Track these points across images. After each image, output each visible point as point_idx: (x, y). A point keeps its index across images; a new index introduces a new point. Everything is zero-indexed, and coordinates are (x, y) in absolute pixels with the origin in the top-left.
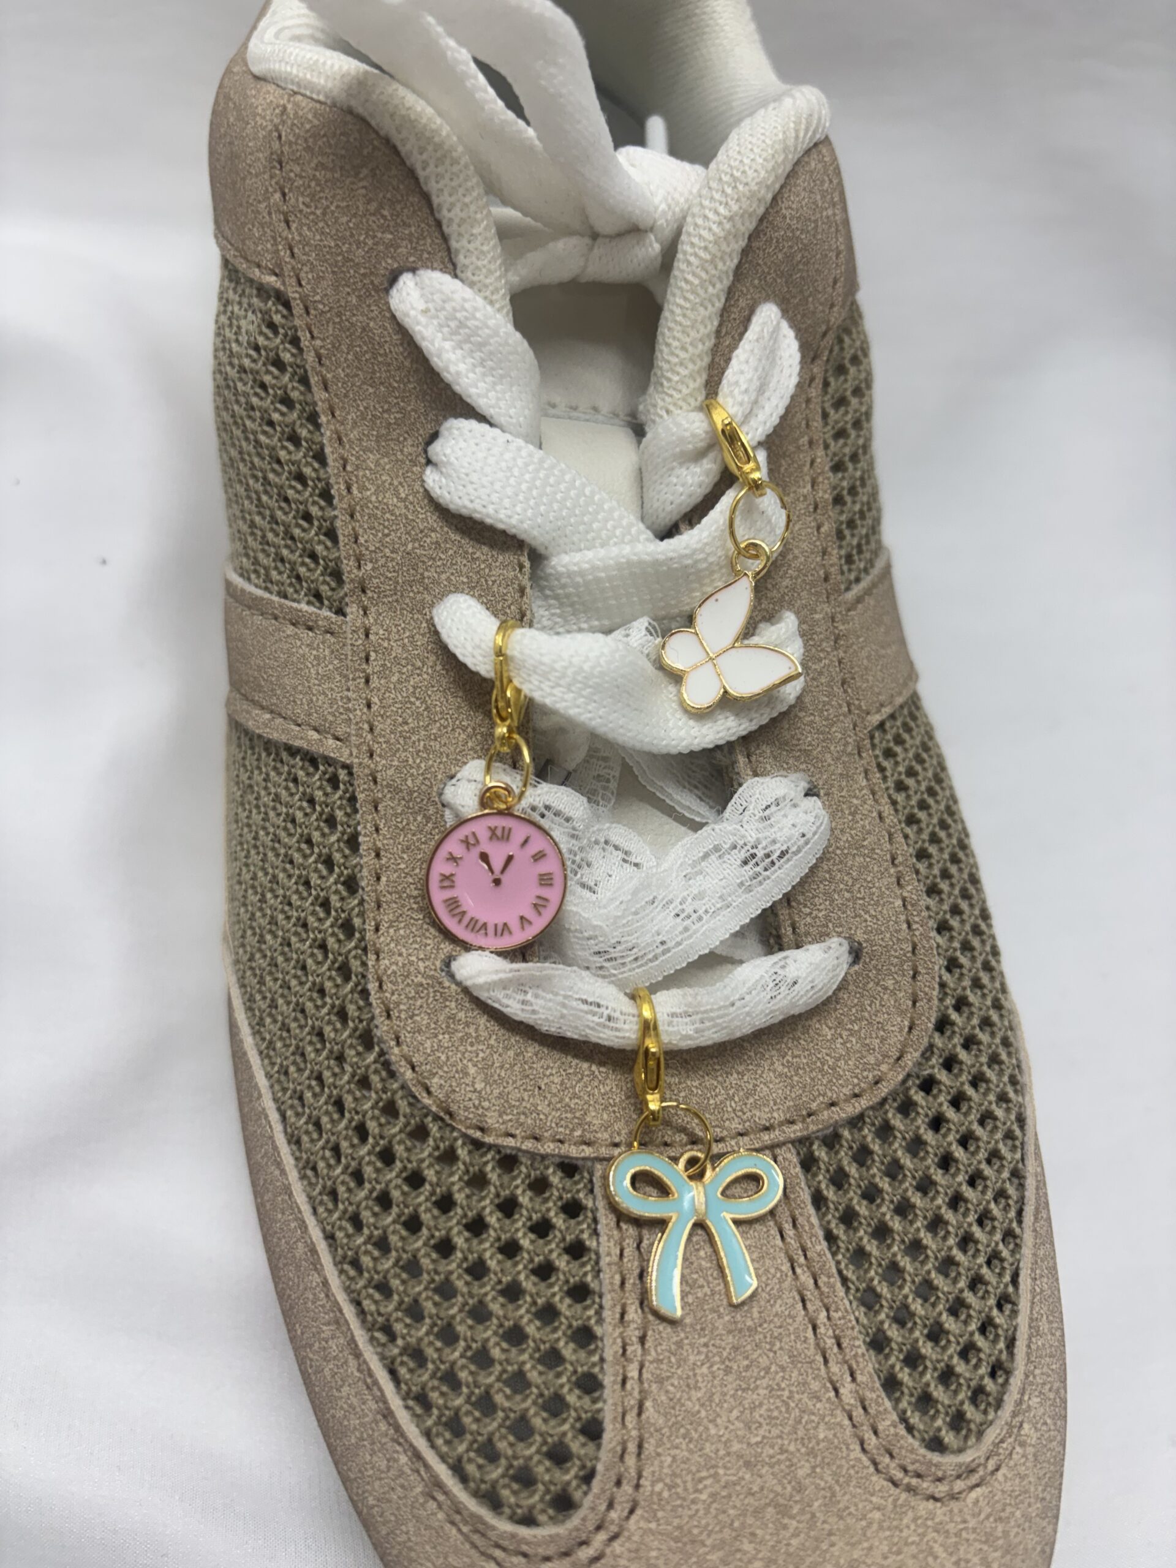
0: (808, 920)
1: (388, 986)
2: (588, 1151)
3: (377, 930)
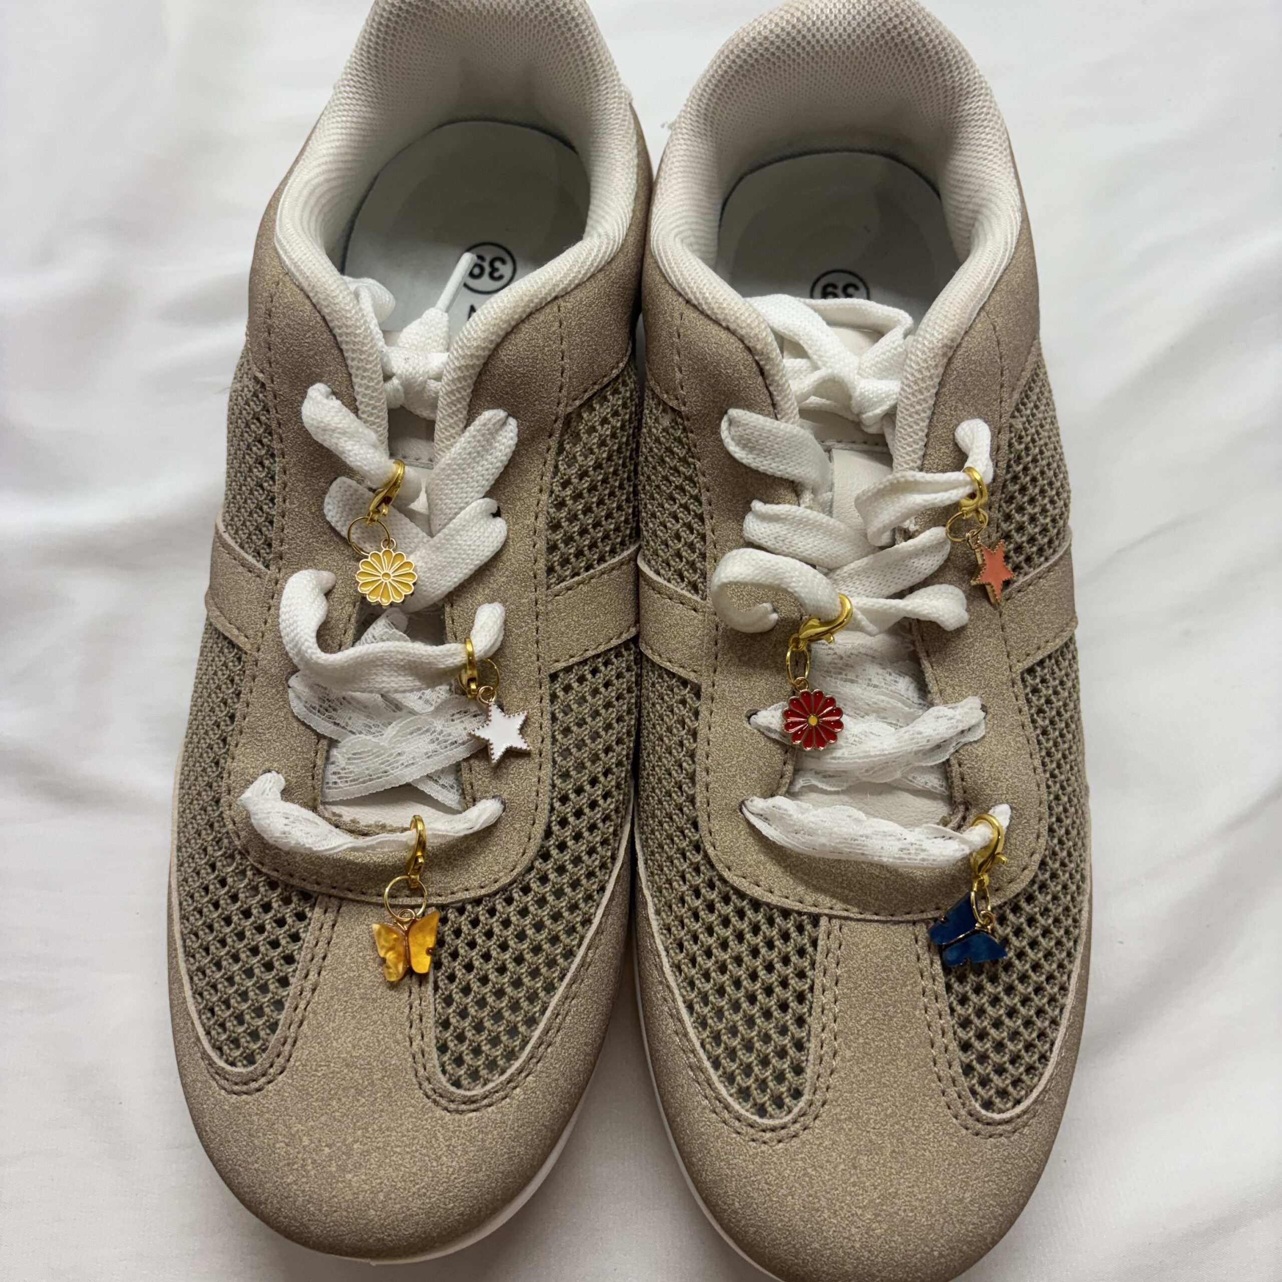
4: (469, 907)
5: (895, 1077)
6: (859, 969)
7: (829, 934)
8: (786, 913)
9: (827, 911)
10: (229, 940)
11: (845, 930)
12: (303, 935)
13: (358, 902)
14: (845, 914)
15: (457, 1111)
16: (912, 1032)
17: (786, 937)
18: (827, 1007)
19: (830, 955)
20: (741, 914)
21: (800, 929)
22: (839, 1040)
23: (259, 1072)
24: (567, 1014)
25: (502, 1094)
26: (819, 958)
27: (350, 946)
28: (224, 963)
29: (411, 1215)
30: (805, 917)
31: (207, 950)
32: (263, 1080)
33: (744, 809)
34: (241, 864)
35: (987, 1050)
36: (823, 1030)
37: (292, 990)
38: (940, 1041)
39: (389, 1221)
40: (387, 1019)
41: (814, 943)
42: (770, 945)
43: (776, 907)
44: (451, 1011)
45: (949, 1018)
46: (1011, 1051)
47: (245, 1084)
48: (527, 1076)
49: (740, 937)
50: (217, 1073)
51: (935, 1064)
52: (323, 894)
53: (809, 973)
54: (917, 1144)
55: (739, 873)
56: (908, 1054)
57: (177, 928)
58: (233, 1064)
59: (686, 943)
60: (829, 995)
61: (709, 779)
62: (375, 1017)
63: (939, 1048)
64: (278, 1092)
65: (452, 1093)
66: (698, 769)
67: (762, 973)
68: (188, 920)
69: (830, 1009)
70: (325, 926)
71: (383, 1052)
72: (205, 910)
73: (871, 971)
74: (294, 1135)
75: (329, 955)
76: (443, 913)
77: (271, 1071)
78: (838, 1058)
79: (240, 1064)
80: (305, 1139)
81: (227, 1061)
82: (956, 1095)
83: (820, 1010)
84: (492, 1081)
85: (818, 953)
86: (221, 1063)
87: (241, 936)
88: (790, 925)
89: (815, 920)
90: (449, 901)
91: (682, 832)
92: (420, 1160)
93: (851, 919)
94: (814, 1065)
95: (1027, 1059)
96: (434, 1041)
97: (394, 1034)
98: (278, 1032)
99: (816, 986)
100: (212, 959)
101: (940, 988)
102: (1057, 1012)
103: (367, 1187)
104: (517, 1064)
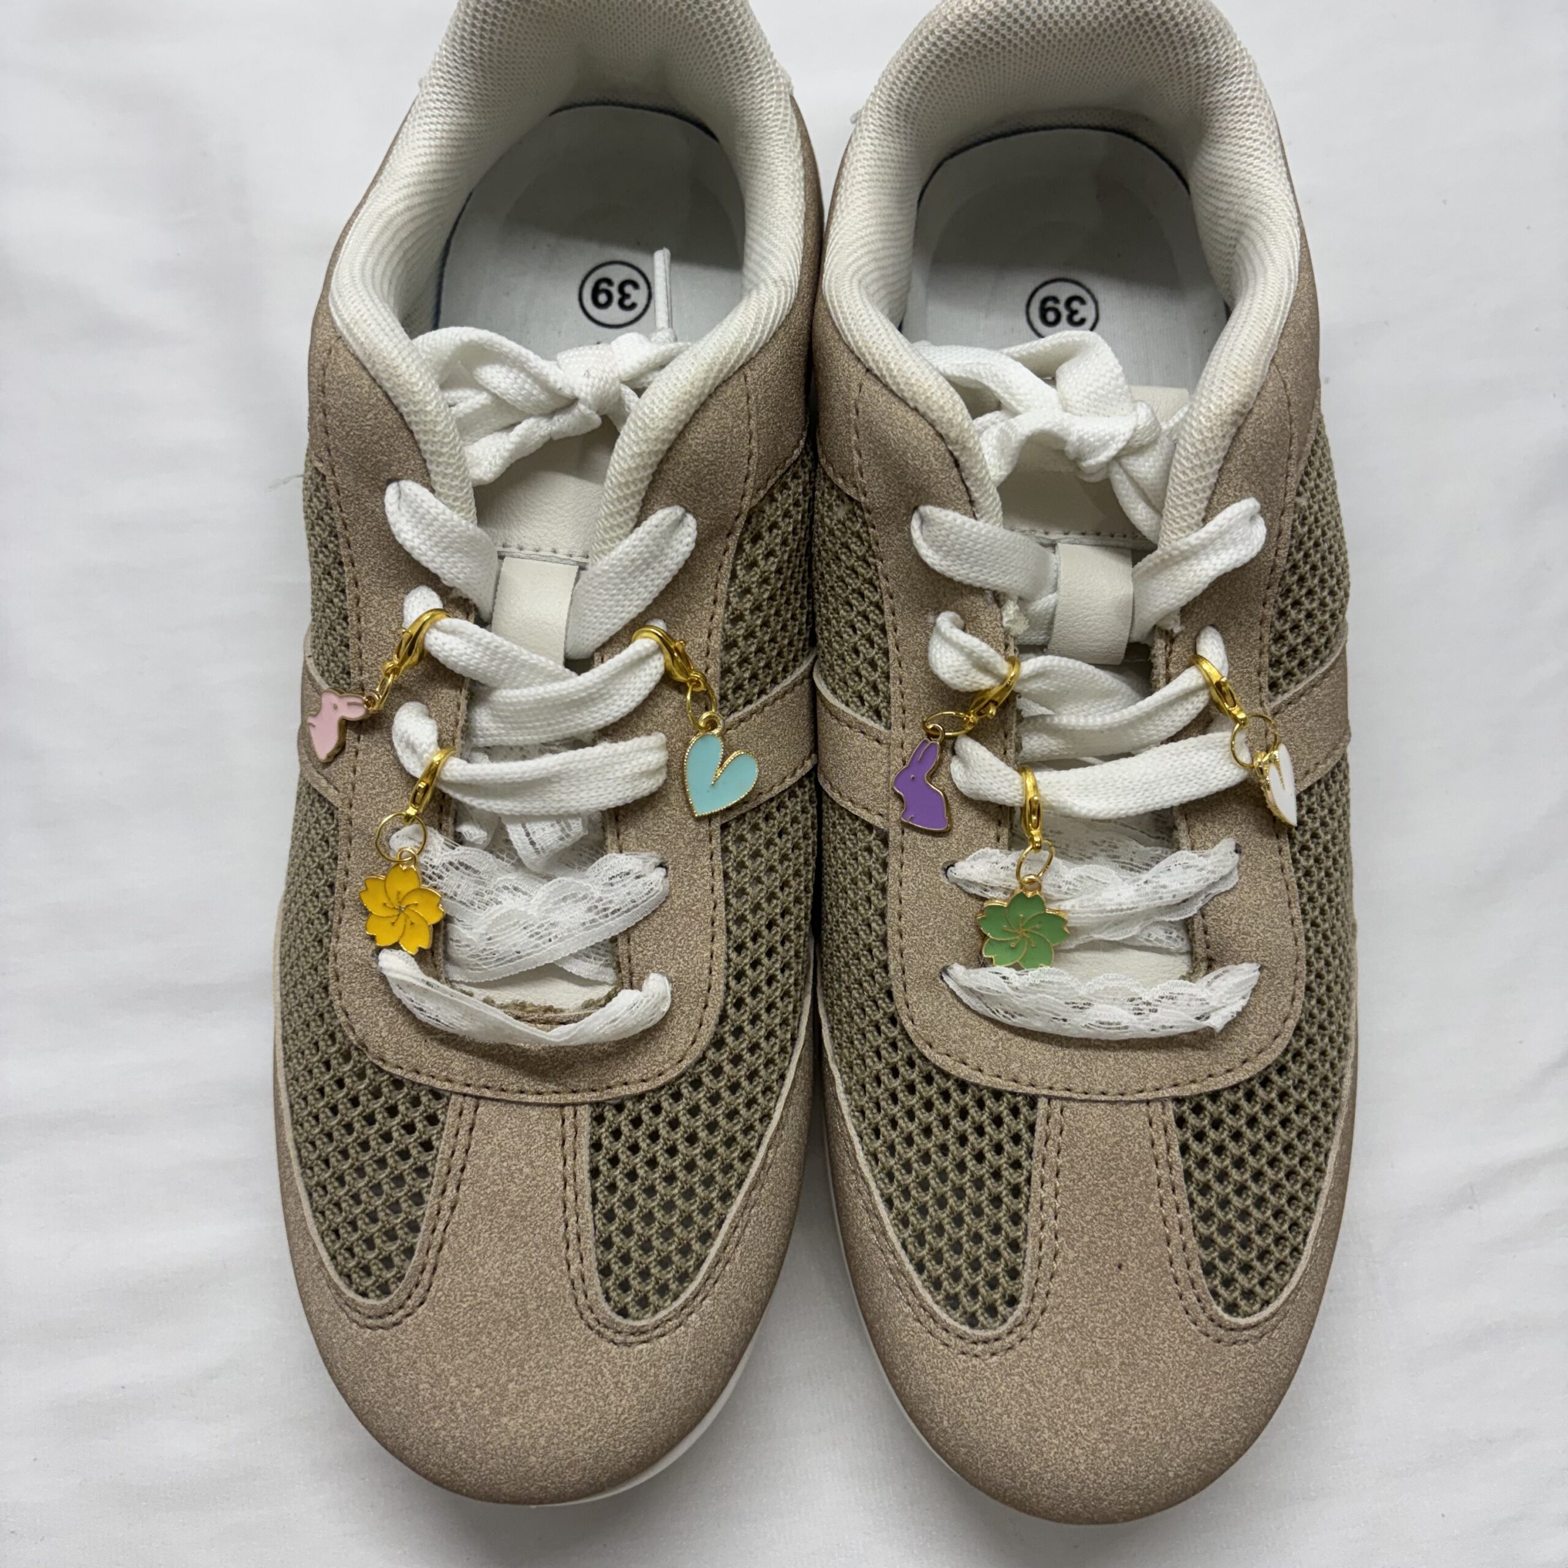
0: (640, 956)
1: (339, 961)
2: (447, 1086)
3: (340, 921)
4: (629, 1104)
5: (1125, 1279)
6: (1083, 1157)
7: (1048, 1118)
8: (998, 1095)
9: (1045, 1092)
10: (352, 1152)
11: (1067, 1113)
12: (435, 1143)
13: (498, 1100)
14: (1067, 1094)
15: (625, 1344)
16: (1145, 1229)
17: (998, 1121)
18: (1046, 1202)
19: (1050, 1142)
20: (946, 1096)
21: (1015, 1111)
22: (1061, 1239)
23: (395, 1304)
24: (746, 1226)
25: (676, 1321)
26: (1037, 1146)
27: (492, 1155)
28: (347, 1178)
29: (578, 1461)
30: (1019, 1099)
31: (327, 1162)
32: (401, 1312)
33: (945, 978)
34: (359, 1062)
35: (1232, 1246)
36: (1042, 1228)
37: (428, 1209)
38: (1176, 1238)
39: (553, 1467)
40: (539, 1240)
41: (1031, 1128)
42: (980, 1131)
43: (987, 1088)
44: (613, 1228)
45: (1188, 1212)
46: (1259, 1247)
47: (380, 1317)
48: (704, 1299)
49: (945, 1122)
50: (346, 1304)
51: (1171, 1263)
52: (456, 1093)
53: (1025, 1164)
54: (1150, 1354)
55: (941, 1049)
56: (1140, 1253)
57: (289, 1136)
58: (364, 1295)
59: (882, 1129)
60: (1049, 1188)
61: (904, 943)
62: (526, 1238)
63: (1176, 1245)
64: (418, 1327)
65: (618, 1324)
66: (890, 932)
67: (971, 1164)
68: (302, 1125)
69: (1050, 1204)
70: (461, 1132)
71: (536, 1278)
72: (322, 1116)
73: (1097, 1159)
74: (439, 1375)
75: (468, 1167)
76: (599, 1110)
77: (410, 1302)
78: (1059, 1260)
79: (371, 1295)
80: (452, 1379)
81: (357, 1291)
82: (1194, 1299)
83: (1038, 1205)
84: (665, 1308)
85: (1036, 1141)
86: (351, 1294)
87: (365, 1146)
88: (1003, 1109)
89: (1032, 1102)
90: (606, 1097)
91: (875, 1002)
92: (585, 1400)
93: (1074, 1100)
94: (1032, 1269)
95: (1278, 1255)
96: (596, 1264)
97: (549, 1257)
98: (414, 1258)
99: (1033, 1179)
100: (334, 1173)
101: (1178, 1178)
102: (1312, 1198)
103: (526, 1432)
104: (692, 1287)
